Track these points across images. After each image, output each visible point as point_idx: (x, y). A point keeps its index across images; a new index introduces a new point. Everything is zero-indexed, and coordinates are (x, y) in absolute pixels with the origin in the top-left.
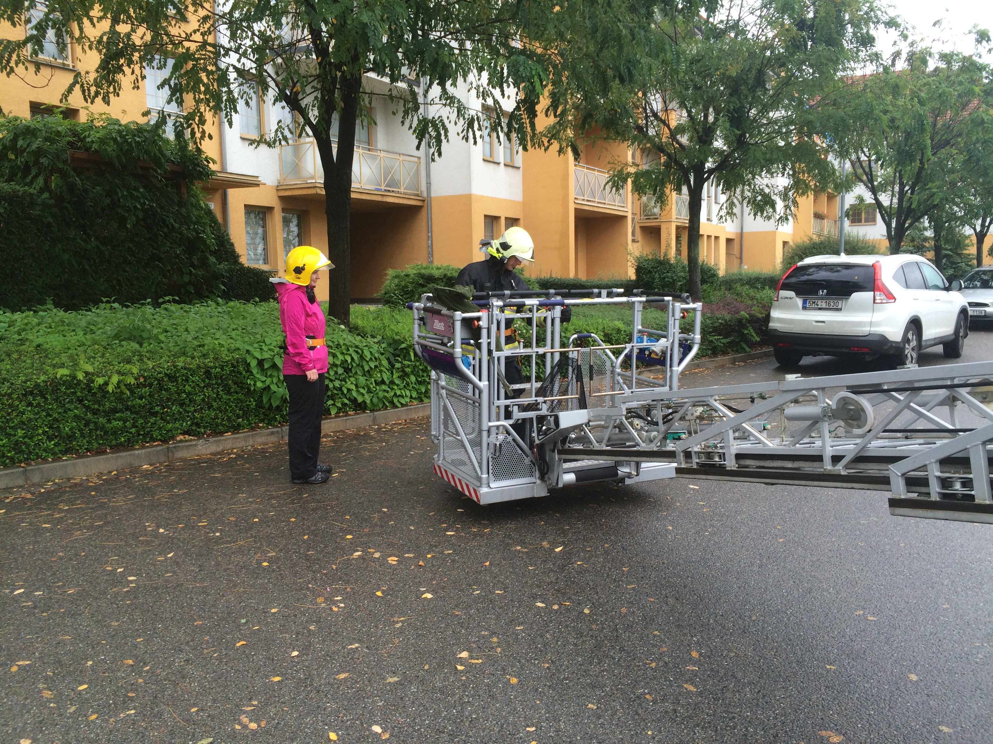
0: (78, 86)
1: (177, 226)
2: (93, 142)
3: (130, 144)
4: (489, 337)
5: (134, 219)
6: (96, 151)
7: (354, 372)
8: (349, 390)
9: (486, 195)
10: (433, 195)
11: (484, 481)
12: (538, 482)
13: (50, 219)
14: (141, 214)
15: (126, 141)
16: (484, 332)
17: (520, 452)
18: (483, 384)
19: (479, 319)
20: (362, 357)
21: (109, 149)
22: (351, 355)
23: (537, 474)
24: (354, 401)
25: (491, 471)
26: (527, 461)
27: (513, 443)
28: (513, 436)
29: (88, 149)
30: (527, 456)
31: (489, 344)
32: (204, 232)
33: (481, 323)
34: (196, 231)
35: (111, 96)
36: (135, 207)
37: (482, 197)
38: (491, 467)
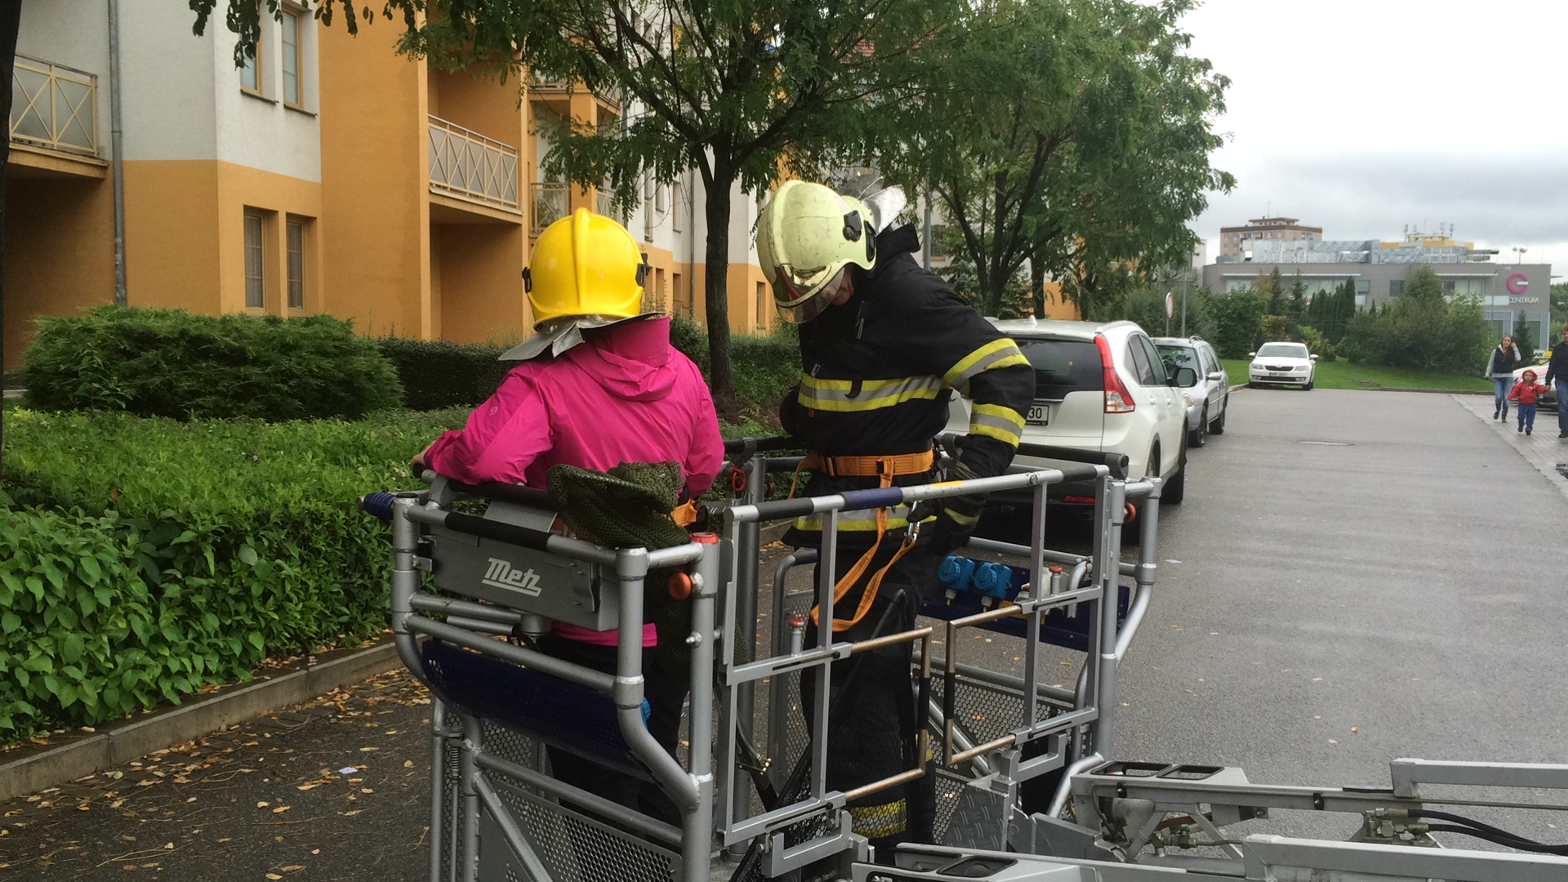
7: (48, 621)
8: (34, 675)
9: (247, 163)
10: (126, 157)
16: (706, 610)
18: (700, 782)
19: (691, 566)
20: (75, 579)
22: (43, 577)
24: (49, 705)
33: (697, 580)
37: (239, 167)
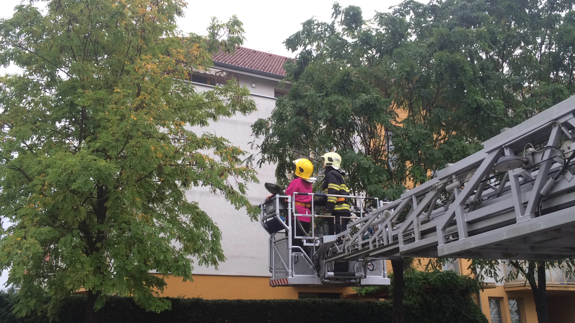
0: (430, 264)
1: (466, 314)
2: (431, 281)
3: (445, 281)
4: (292, 207)
5: (449, 312)
6: (433, 285)
11: (290, 273)
12: (317, 277)
13: (419, 315)
14: (451, 310)
15: (444, 280)
16: (290, 205)
17: (308, 262)
18: (290, 228)
19: (287, 199)
21: (438, 283)
23: (316, 274)
25: (293, 270)
26: (311, 267)
27: (304, 257)
28: (304, 254)
29: (429, 284)
30: (311, 265)
31: (292, 210)
32: (477, 317)
33: (288, 200)
34: (473, 316)
35: (442, 266)
36: (449, 307)
38: (293, 268)
